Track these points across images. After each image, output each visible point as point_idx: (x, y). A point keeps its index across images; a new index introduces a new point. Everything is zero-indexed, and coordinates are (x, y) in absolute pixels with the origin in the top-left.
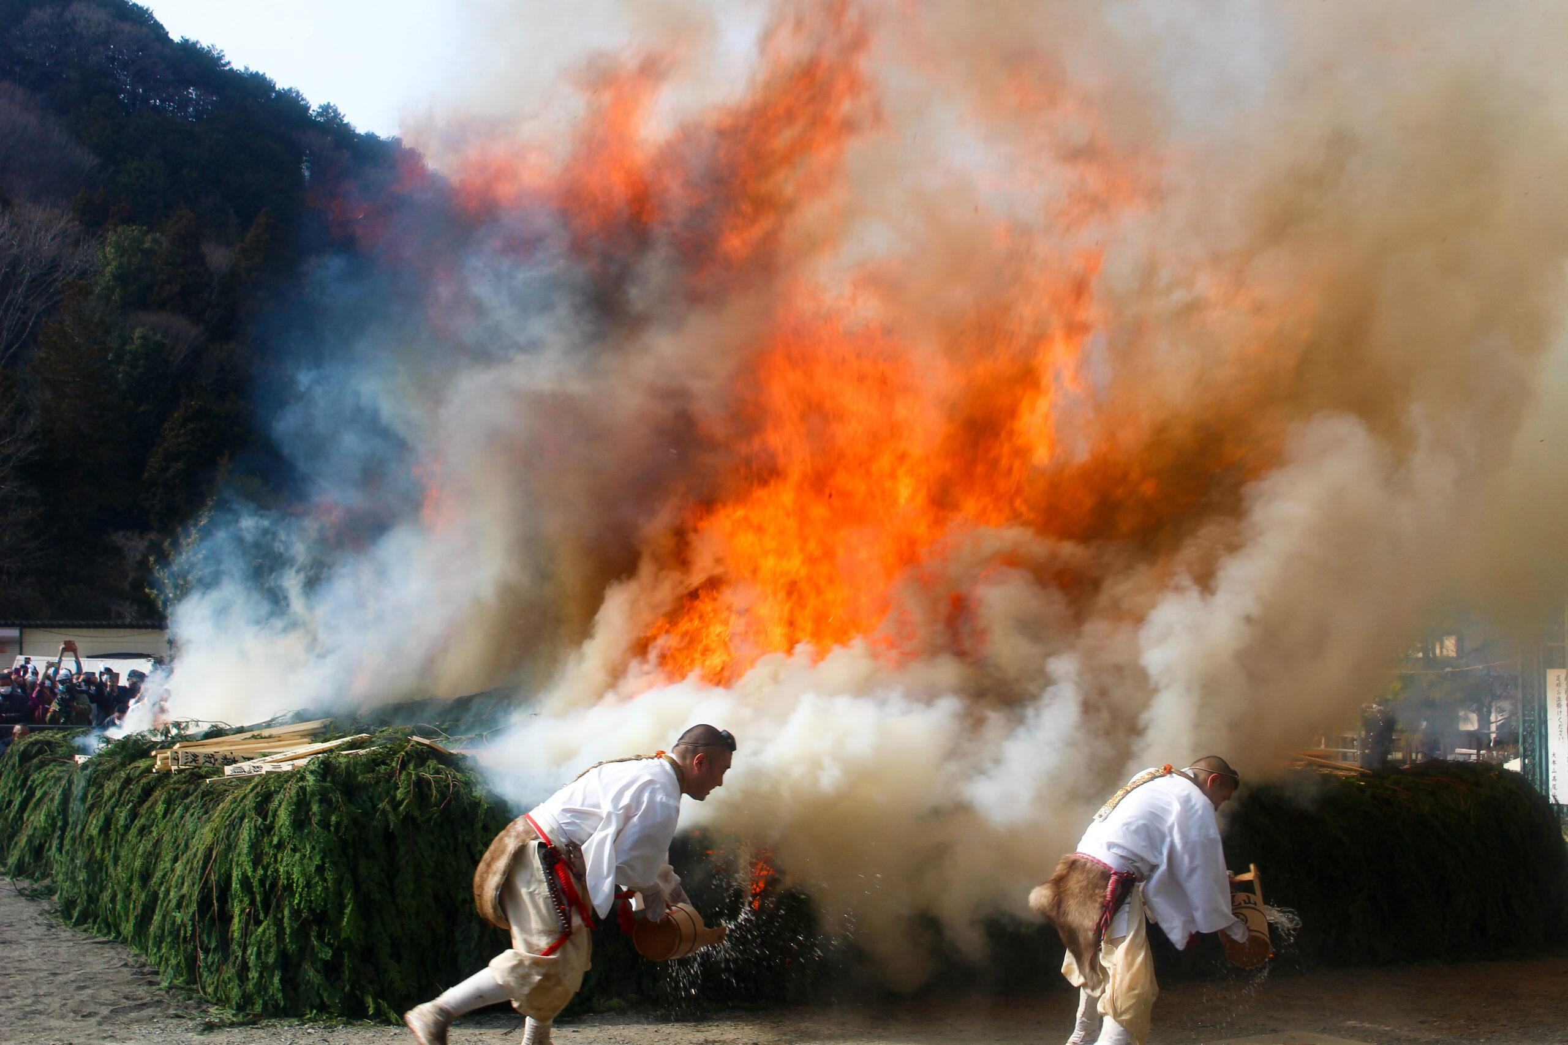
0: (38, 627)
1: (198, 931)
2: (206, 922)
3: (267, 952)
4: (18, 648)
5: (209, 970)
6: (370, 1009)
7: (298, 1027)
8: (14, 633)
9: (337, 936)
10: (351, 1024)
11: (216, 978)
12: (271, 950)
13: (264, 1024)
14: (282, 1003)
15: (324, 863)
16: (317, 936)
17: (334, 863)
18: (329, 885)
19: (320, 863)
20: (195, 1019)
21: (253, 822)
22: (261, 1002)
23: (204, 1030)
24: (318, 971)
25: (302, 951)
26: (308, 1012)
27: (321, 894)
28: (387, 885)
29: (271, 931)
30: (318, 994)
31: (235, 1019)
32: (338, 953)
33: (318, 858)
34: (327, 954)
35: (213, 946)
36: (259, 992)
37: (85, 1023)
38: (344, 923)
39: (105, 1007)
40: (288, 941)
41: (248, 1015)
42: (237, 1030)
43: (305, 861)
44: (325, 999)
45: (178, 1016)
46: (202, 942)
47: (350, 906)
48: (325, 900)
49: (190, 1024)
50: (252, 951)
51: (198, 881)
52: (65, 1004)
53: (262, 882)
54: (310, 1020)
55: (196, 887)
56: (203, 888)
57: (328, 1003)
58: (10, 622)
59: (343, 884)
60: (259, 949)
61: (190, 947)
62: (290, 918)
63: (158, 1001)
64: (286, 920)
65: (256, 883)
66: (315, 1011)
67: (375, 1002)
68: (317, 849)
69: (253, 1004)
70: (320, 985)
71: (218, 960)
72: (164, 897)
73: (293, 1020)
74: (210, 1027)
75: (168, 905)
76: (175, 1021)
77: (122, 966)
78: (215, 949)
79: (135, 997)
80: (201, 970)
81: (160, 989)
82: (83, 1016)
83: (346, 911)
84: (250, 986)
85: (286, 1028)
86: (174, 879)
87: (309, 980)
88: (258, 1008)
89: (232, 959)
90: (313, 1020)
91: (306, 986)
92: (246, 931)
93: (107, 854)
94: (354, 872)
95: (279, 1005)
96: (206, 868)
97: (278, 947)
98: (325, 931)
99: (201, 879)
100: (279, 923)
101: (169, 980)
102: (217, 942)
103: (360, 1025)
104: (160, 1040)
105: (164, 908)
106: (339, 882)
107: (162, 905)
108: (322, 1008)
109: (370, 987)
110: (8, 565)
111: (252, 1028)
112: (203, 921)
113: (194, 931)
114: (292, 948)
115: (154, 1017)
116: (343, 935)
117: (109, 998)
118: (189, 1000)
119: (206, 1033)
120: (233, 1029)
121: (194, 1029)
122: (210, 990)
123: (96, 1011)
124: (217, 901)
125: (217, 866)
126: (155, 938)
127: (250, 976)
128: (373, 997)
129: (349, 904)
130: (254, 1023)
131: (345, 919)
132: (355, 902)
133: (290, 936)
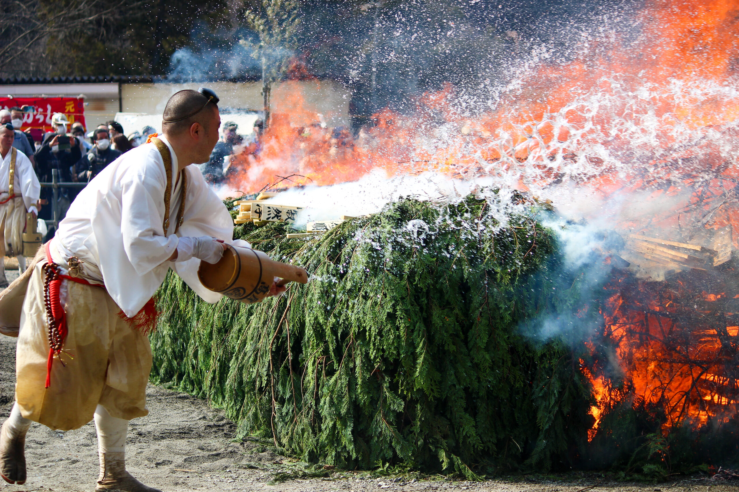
0: (134, 82)
1: (273, 381)
2: (280, 372)
3: (340, 402)
4: (117, 104)
5: (283, 421)
6: (443, 464)
7: (370, 480)
8: (112, 89)
9: (410, 388)
10: (424, 478)
11: (290, 429)
12: (344, 400)
13: (335, 477)
14: (354, 456)
15: (395, 311)
16: (389, 387)
17: (407, 312)
18: (401, 333)
19: (391, 311)
20: (267, 470)
21: (326, 267)
22: (334, 453)
23: (276, 480)
24: (390, 424)
25: (373, 402)
26: (381, 464)
27: (393, 343)
28: (462, 336)
29: (343, 381)
30: (391, 446)
31: (306, 471)
32: (410, 405)
33: (390, 305)
34: (399, 406)
35: (288, 396)
36: (331, 443)
37: (159, 471)
38: (417, 374)
39: (179, 456)
40: (359, 391)
41: (320, 467)
42: (308, 481)
43: (377, 309)
44: (398, 452)
45: (251, 467)
46: (277, 392)
47: (423, 356)
48: (397, 348)
49: (262, 474)
50: (325, 400)
51: (272, 330)
52: (141, 452)
53: (334, 331)
54: (382, 473)
55: (271, 337)
56: (277, 338)
57: (400, 456)
58: (108, 78)
59: (415, 333)
60: (331, 398)
61: (265, 398)
62: (362, 368)
63: (231, 452)
64: (358, 370)
65: (328, 332)
66: (387, 465)
67: (448, 456)
68: (388, 296)
69: (326, 456)
70: (392, 437)
71: (293, 411)
72: (239, 350)
73: (365, 473)
74: (283, 478)
75: (243, 358)
76: (248, 472)
77: (200, 419)
78: (289, 400)
79: (209, 448)
80: (276, 420)
81: (236, 441)
82: (158, 464)
83: (418, 361)
84: (323, 436)
85: (357, 481)
86: (250, 332)
87: (381, 432)
88: (330, 461)
89: (304, 410)
90: (386, 474)
91: (378, 438)
92: (318, 381)
93: (190, 308)
94: (427, 321)
95: (351, 457)
96: (281, 317)
97: (350, 397)
98: (398, 382)
99: (275, 329)
100: (351, 372)
101: (245, 432)
102: (291, 392)
103: (434, 479)
104: (231, 488)
105: (239, 361)
106: (410, 331)
107: (237, 358)
108: (395, 461)
109: (444, 442)
110: (106, 17)
111: (324, 480)
112: (277, 370)
113: (269, 381)
114: (363, 398)
115: (226, 467)
116: (417, 387)
117: (184, 448)
118: (263, 452)
119: (277, 483)
120: (305, 481)
121: (265, 479)
122: (285, 441)
123: (170, 459)
124: (292, 351)
125: (291, 316)
126: (231, 391)
127: (323, 427)
128: (446, 451)
129: (421, 354)
130: (326, 475)
131: (418, 369)
132: (427, 352)
133: (362, 386)
